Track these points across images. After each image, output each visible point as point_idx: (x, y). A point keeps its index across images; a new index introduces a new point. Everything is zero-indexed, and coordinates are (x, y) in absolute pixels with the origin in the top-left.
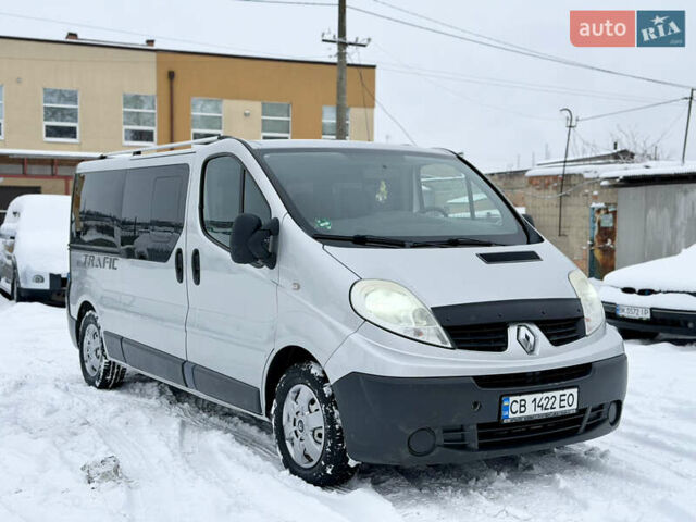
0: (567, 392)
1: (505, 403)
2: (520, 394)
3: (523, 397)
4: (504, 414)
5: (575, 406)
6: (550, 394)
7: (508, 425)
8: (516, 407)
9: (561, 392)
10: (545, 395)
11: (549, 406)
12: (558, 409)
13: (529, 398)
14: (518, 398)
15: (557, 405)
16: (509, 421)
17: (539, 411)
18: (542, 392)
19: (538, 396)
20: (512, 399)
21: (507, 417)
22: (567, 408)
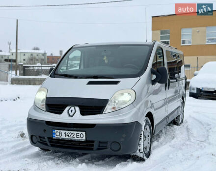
0: (80, 133)
1: (54, 132)
2: (59, 130)
3: (60, 131)
4: (54, 135)
5: (84, 138)
6: (72, 132)
7: (54, 139)
8: (58, 134)
9: (77, 132)
10: (70, 132)
11: (72, 136)
12: (76, 138)
13: (63, 132)
14: (58, 131)
15: (75, 136)
16: (55, 138)
17: (67, 137)
18: (68, 130)
19: (67, 132)
20: (56, 131)
21: (55, 137)
22: (80, 138)
